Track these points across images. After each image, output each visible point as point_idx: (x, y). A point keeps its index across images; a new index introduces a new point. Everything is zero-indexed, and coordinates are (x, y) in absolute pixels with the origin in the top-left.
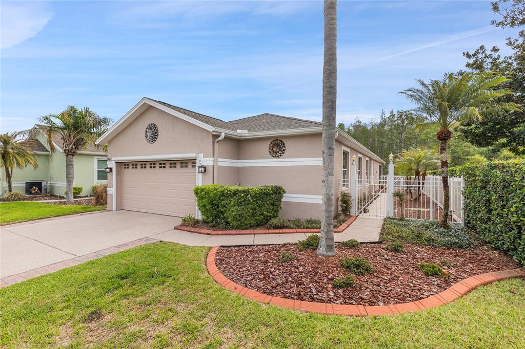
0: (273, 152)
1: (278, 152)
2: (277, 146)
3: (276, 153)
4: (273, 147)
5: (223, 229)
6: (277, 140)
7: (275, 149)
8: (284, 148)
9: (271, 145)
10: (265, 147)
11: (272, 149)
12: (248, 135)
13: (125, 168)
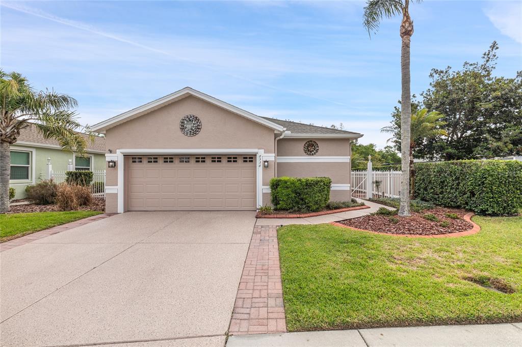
0: (308, 150)
1: (313, 151)
2: (311, 146)
3: (311, 152)
4: (308, 147)
5: (306, 213)
6: (311, 141)
7: (309, 148)
8: (317, 148)
9: (306, 145)
10: (301, 146)
11: (308, 148)
12: (290, 135)
13: (133, 162)
